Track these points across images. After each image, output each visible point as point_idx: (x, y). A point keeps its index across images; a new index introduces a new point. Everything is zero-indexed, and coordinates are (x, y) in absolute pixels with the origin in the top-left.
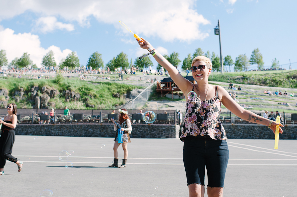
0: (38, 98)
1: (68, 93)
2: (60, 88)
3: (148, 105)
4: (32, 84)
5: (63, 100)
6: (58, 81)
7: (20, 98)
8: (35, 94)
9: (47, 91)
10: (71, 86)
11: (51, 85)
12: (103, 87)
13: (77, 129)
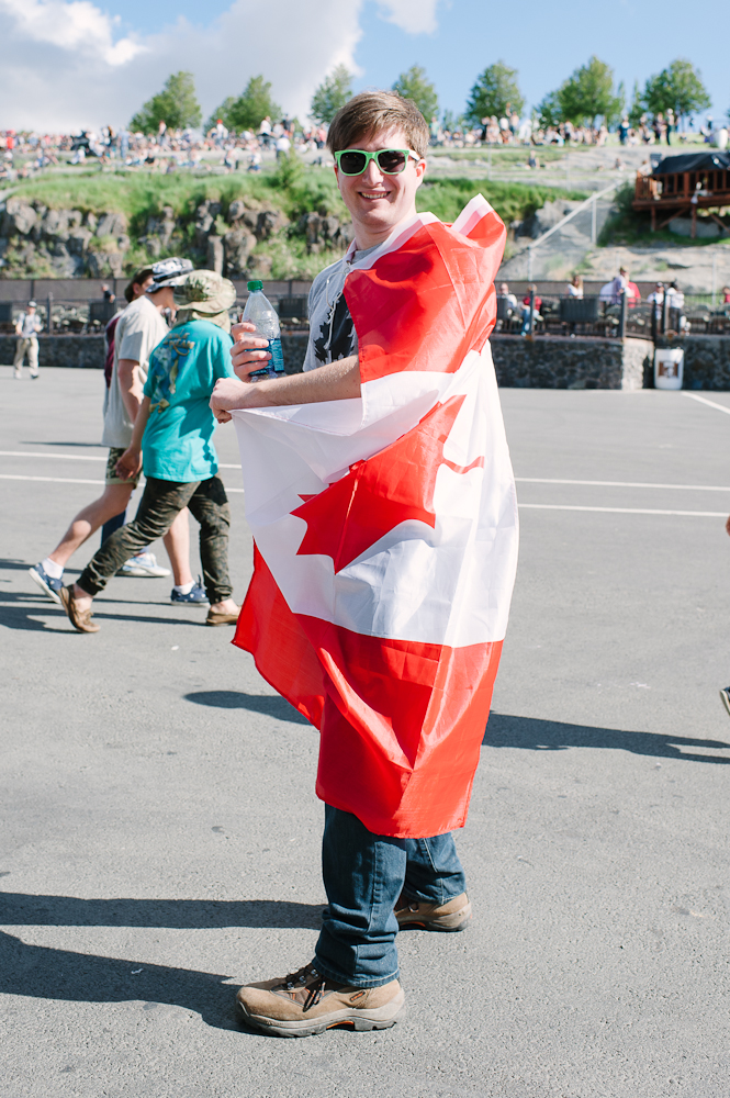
0: (216, 241)
1: (316, 222)
2: (292, 206)
3: (594, 263)
4: (200, 192)
5: (298, 249)
6: (285, 179)
7: (162, 242)
8: (206, 228)
9: (246, 216)
10: (329, 196)
11: (258, 195)
12: (440, 196)
13: (290, 351)
